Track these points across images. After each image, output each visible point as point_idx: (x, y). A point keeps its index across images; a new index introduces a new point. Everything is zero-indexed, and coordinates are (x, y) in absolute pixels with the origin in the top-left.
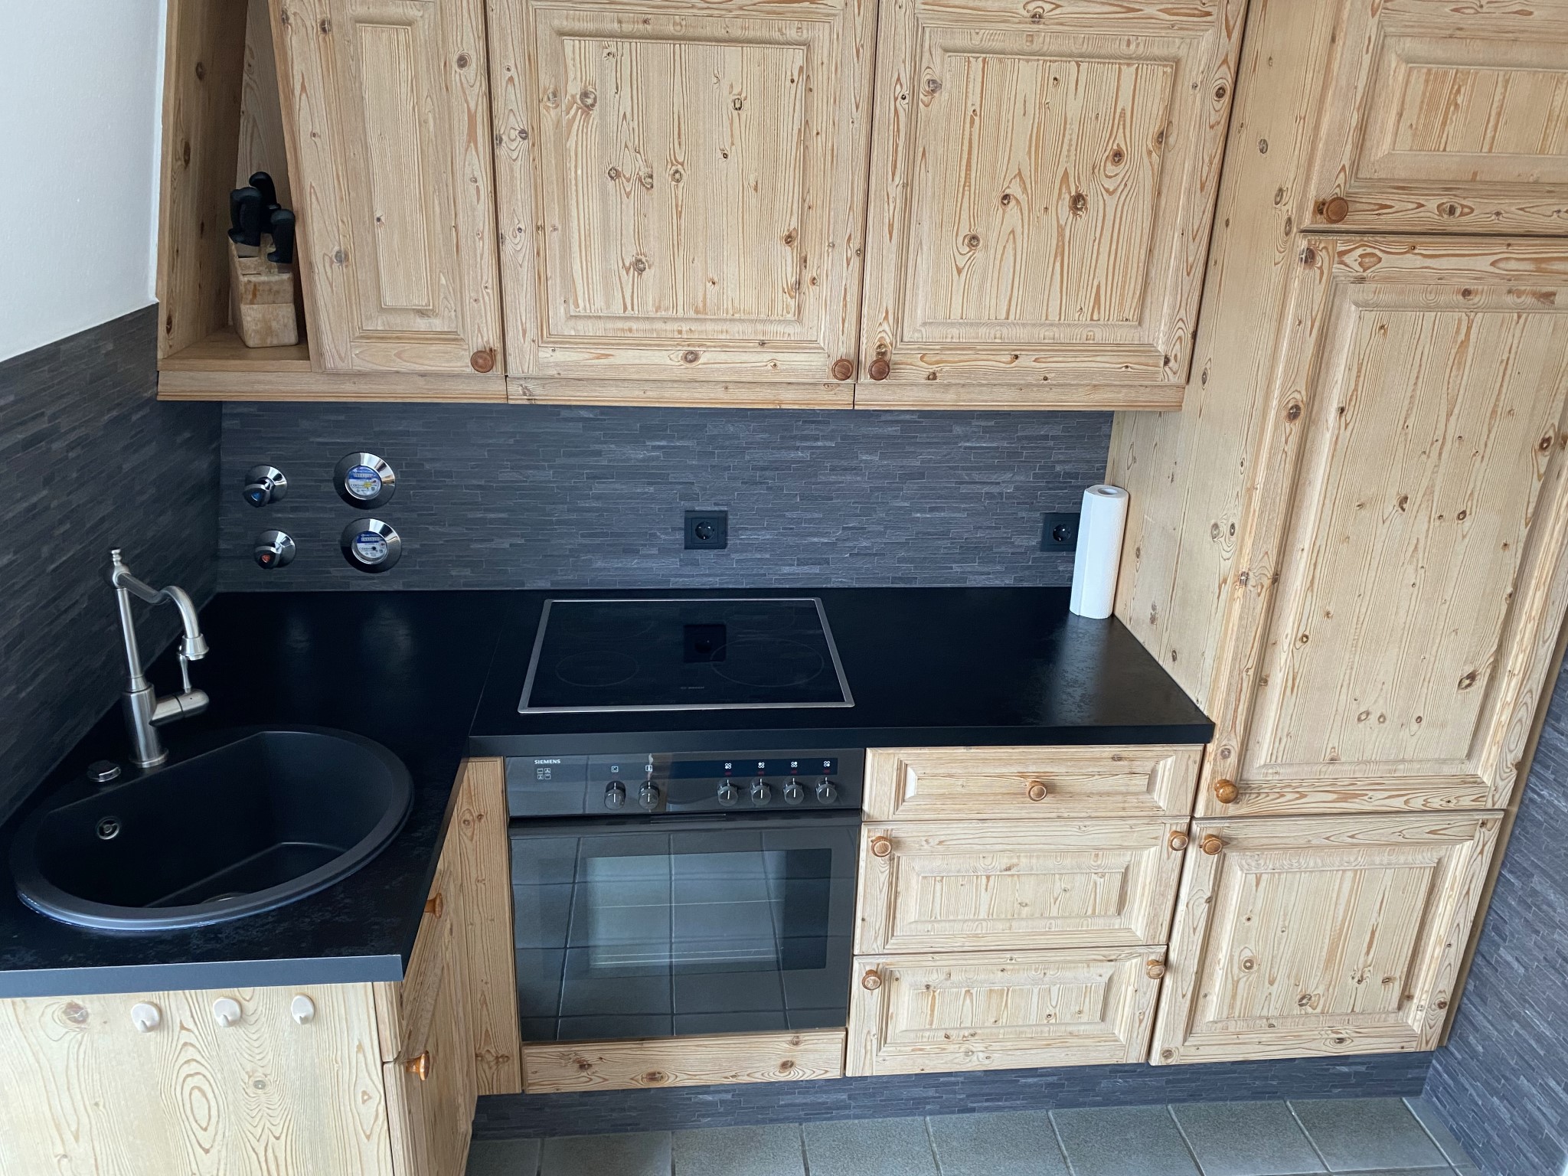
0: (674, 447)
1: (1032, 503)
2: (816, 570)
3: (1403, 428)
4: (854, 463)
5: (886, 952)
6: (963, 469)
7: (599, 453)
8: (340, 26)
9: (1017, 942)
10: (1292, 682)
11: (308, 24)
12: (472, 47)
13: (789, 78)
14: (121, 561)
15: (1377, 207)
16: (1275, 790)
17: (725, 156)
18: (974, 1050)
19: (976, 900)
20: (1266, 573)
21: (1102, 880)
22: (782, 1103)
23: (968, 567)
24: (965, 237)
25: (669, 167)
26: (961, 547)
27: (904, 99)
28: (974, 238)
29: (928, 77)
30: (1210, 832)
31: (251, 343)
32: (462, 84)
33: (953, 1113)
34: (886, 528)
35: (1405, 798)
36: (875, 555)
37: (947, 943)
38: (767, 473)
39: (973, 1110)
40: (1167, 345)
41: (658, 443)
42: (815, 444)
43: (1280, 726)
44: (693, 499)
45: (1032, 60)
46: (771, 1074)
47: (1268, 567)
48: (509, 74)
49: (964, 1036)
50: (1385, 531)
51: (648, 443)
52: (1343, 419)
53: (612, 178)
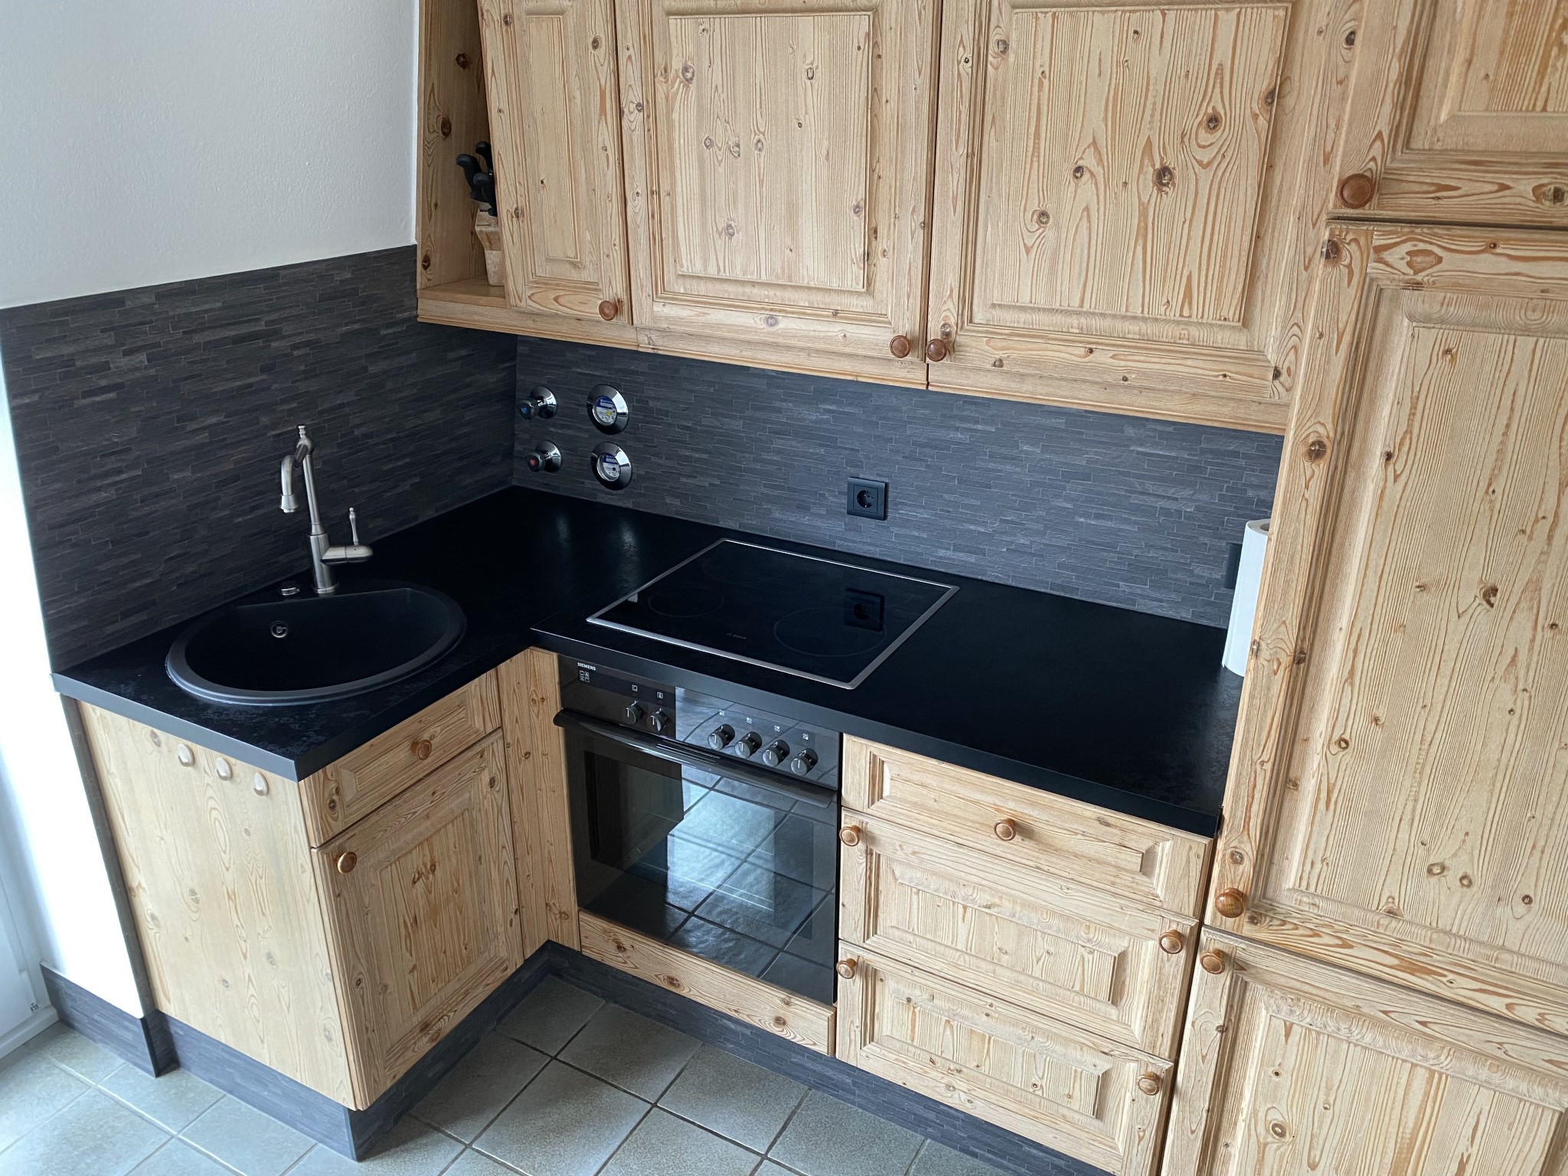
0: (843, 413)
1: (1218, 529)
2: (972, 559)
3: (1487, 492)
4: (1014, 452)
5: (865, 946)
6: (1135, 476)
7: (779, 410)
8: (519, 18)
9: (998, 990)
10: (1328, 795)
11: (495, 19)
12: (602, 32)
13: (856, 45)
14: (306, 434)
15: (1433, 188)
16: (1308, 925)
17: (800, 125)
18: (956, 1086)
19: (953, 928)
20: (1284, 647)
21: (1091, 956)
22: (793, 1060)
23: (1138, 589)
24: (1034, 212)
25: (753, 136)
26: (1130, 565)
27: (967, 62)
28: (1044, 214)
29: (998, 37)
30: (1220, 946)
31: (491, 282)
32: (595, 63)
33: (955, 1148)
34: (1046, 527)
35: (1509, 1001)
36: (1034, 555)
37: (926, 961)
38: (926, 450)
39: (974, 1155)
40: (1278, 353)
41: (828, 407)
42: (975, 427)
43: (1312, 846)
44: (858, 466)
45: (1109, 11)
46: (767, 1023)
47: (1286, 638)
48: (627, 53)
49: (949, 1069)
50: (1462, 628)
51: (820, 406)
52: (1391, 468)
53: (707, 147)
